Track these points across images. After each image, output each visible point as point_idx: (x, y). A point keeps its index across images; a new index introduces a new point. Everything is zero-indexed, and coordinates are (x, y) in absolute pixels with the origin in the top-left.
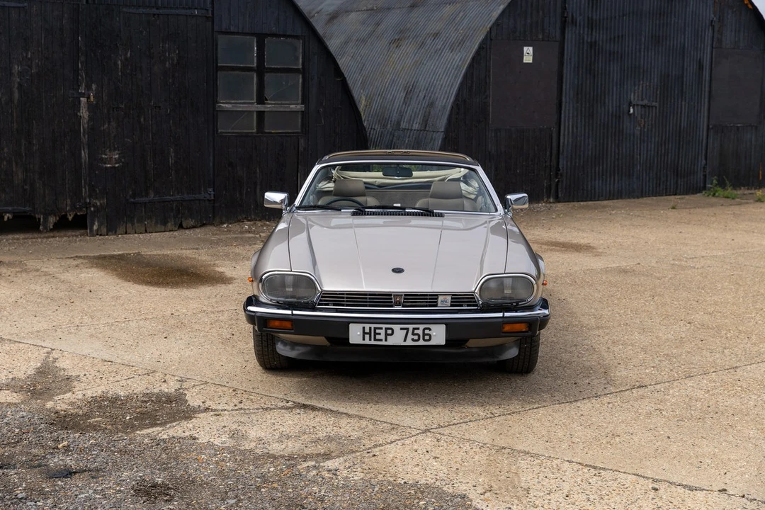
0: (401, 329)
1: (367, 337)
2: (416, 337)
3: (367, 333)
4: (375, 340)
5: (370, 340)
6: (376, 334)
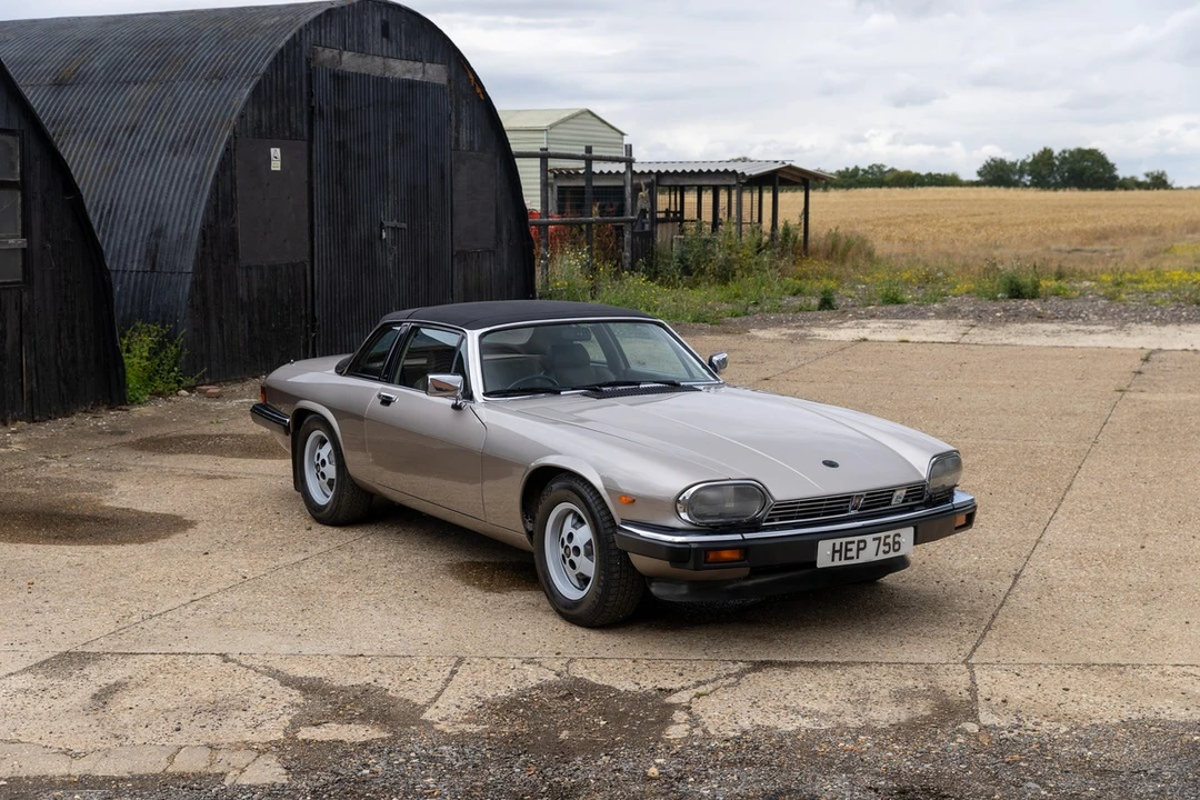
0: (874, 539)
1: (837, 555)
2: (887, 548)
3: (837, 552)
4: (846, 558)
5: (840, 559)
6: (847, 550)
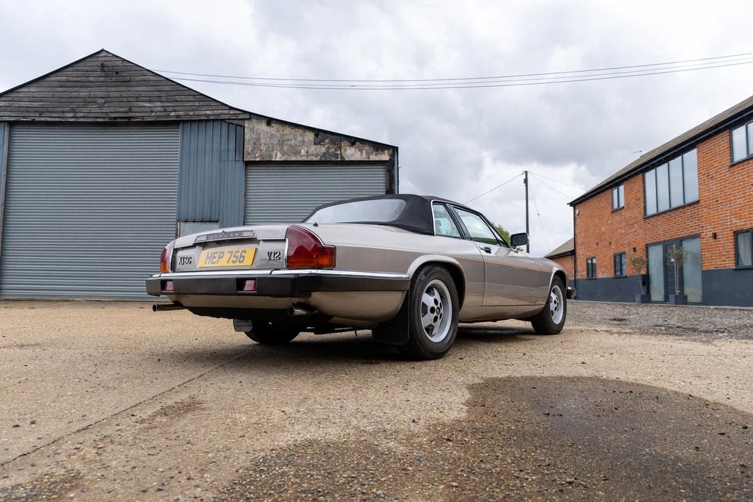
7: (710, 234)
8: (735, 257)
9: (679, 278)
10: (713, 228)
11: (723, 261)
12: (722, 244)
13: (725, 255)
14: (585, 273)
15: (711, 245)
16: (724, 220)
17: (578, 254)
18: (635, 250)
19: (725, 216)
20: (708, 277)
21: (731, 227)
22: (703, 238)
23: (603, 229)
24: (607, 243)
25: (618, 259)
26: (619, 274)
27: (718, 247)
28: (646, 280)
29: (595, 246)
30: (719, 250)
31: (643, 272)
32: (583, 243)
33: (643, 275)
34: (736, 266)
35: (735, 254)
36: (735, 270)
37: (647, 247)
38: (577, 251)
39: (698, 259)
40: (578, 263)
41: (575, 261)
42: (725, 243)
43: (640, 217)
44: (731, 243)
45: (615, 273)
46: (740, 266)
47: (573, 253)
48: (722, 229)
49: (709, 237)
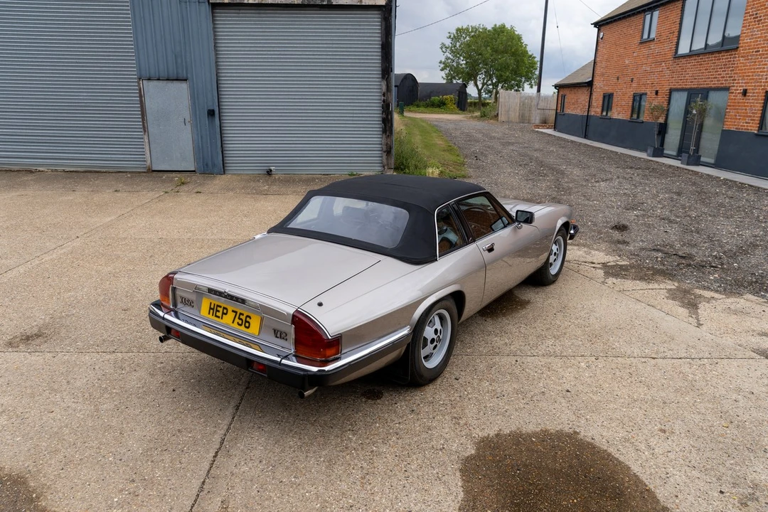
7: (741, 90)
8: (760, 120)
9: (698, 132)
10: (745, 83)
11: (746, 123)
12: (750, 103)
13: (750, 116)
14: (599, 110)
15: (739, 103)
16: (759, 75)
17: (594, 87)
18: (657, 93)
19: (761, 72)
20: (728, 137)
21: (765, 86)
22: (733, 93)
23: (627, 62)
24: (629, 79)
25: (638, 98)
26: (635, 116)
27: (745, 106)
28: (663, 129)
29: (615, 80)
30: (746, 110)
31: (661, 120)
32: (603, 75)
33: (660, 123)
34: (758, 131)
35: (761, 117)
36: (756, 135)
37: (671, 91)
38: (595, 83)
39: (721, 116)
40: (594, 97)
41: (591, 94)
42: (753, 103)
43: (670, 55)
44: (760, 103)
45: (632, 116)
46: (763, 132)
47: (590, 84)
48: (755, 86)
49: (738, 93)
